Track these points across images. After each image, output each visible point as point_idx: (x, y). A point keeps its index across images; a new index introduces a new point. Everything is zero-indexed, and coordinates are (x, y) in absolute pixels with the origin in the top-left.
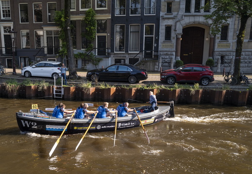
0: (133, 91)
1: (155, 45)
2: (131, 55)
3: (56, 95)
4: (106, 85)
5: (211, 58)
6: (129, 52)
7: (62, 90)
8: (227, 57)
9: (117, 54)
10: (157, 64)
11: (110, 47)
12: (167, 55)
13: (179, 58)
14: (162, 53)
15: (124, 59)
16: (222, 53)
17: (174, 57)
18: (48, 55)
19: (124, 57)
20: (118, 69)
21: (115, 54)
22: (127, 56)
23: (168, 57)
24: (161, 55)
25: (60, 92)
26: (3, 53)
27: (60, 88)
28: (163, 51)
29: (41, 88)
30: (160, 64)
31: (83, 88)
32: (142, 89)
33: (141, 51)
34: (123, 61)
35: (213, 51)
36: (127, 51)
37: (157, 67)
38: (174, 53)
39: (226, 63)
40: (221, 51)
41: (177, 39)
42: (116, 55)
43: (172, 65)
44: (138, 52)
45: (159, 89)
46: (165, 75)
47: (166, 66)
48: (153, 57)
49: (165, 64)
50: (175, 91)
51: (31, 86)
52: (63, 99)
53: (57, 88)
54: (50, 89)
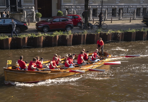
0: (26, 39)
4: (4, 36)
8: (70, 10)
10: (23, 16)
14: (24, 7)
16: (66, 7)
17: (34, 10)
20: (4, 22)
23: (29, 10)
24: (23, 9)
32: (32, 37)
33: (8, 6)
35: (61, 5)
37: (23, 19)
38: (34, 8)
43: (34, 17)
44: (5, 7)
45: (44, 36)
46: (41, 26)
47: (29, 18)
48: (17, 10)
49: (29, 16)
50: (56, 37)
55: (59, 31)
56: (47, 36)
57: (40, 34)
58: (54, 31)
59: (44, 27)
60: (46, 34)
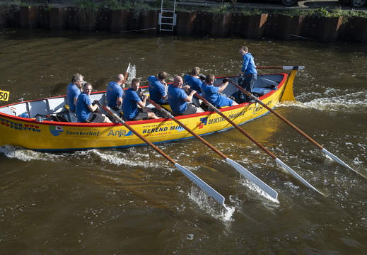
3: (163, 27)
4: (253, 10)
7: (175, 17)
25: (171, 21)
27: (171, 14)
29: (138, 14)
31: (212, 14)
32: (317, 17)
45: (346, 16)
51: (121, 11)
52: (175, 33)
53: (164, 14)
54: (153, 15)
56: (355, 17)
57: (340, 12)
60: (354, 13)
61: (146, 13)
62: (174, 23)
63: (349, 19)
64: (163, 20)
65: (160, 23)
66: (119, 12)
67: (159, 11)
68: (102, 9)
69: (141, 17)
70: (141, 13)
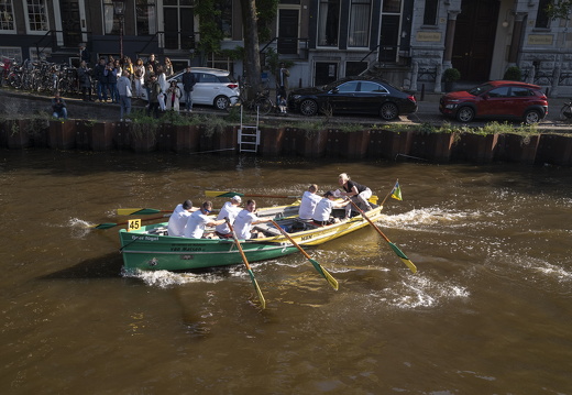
1: (404, 35)
2: (353, 56)
3: (244, 146)
4: (353, 125)
5: (513, 65)
6: (349, 48)
8: (544, 64)
9: (322, 51)
10: (409, 75)
11: (306, 36)
12: (427, 56)
13: (449, 65)
14: (416, 52)
15: (336, 64)
16: (536, 55)
17: (440, 61)
18: (166, 51)
19: (336, 58)
20: (358, 88)
21: (318, 52)
22: (343, 57)
23: (428, 60)
24: (414, 56)
25: (253, 139)
26: (59, 44)
27: (253, 131)
28: (419, 49)
29: (211, 130)
30: (415, 77)
31: (304, 131)
33: (373, 48)
34: (333, 66)
35: (519, 51)
36: (343, 46)
37: (408, 83)
38: (441, 53)
39: (544, 76)
40: (535, 52)
41: (449, 22)
42: (319, 55)
43: (439, 78)
44: (368, 49)
45: (458, 132)
46: (454, 104)
47: (425, 81)
48: (397, 60)
49: (425, 77)
50: (490, 137)
51: (188, 127)
52: (259, 154)
53: (244, 131)
54: (231, 132)
55: (501, 122)
56: (467, 133)
57: (448, 127)
58: (489, 120)
59: (461, 107)
60: (465, 129)
61: (222, 130)
62: (258, 142)
63: (461, 136)
64: (243, 139)
65: (240, 142)
66: (186, 128)
67: (238, 127)
68: (163, 124)
69: (216, 135)
70: (215, 129)
